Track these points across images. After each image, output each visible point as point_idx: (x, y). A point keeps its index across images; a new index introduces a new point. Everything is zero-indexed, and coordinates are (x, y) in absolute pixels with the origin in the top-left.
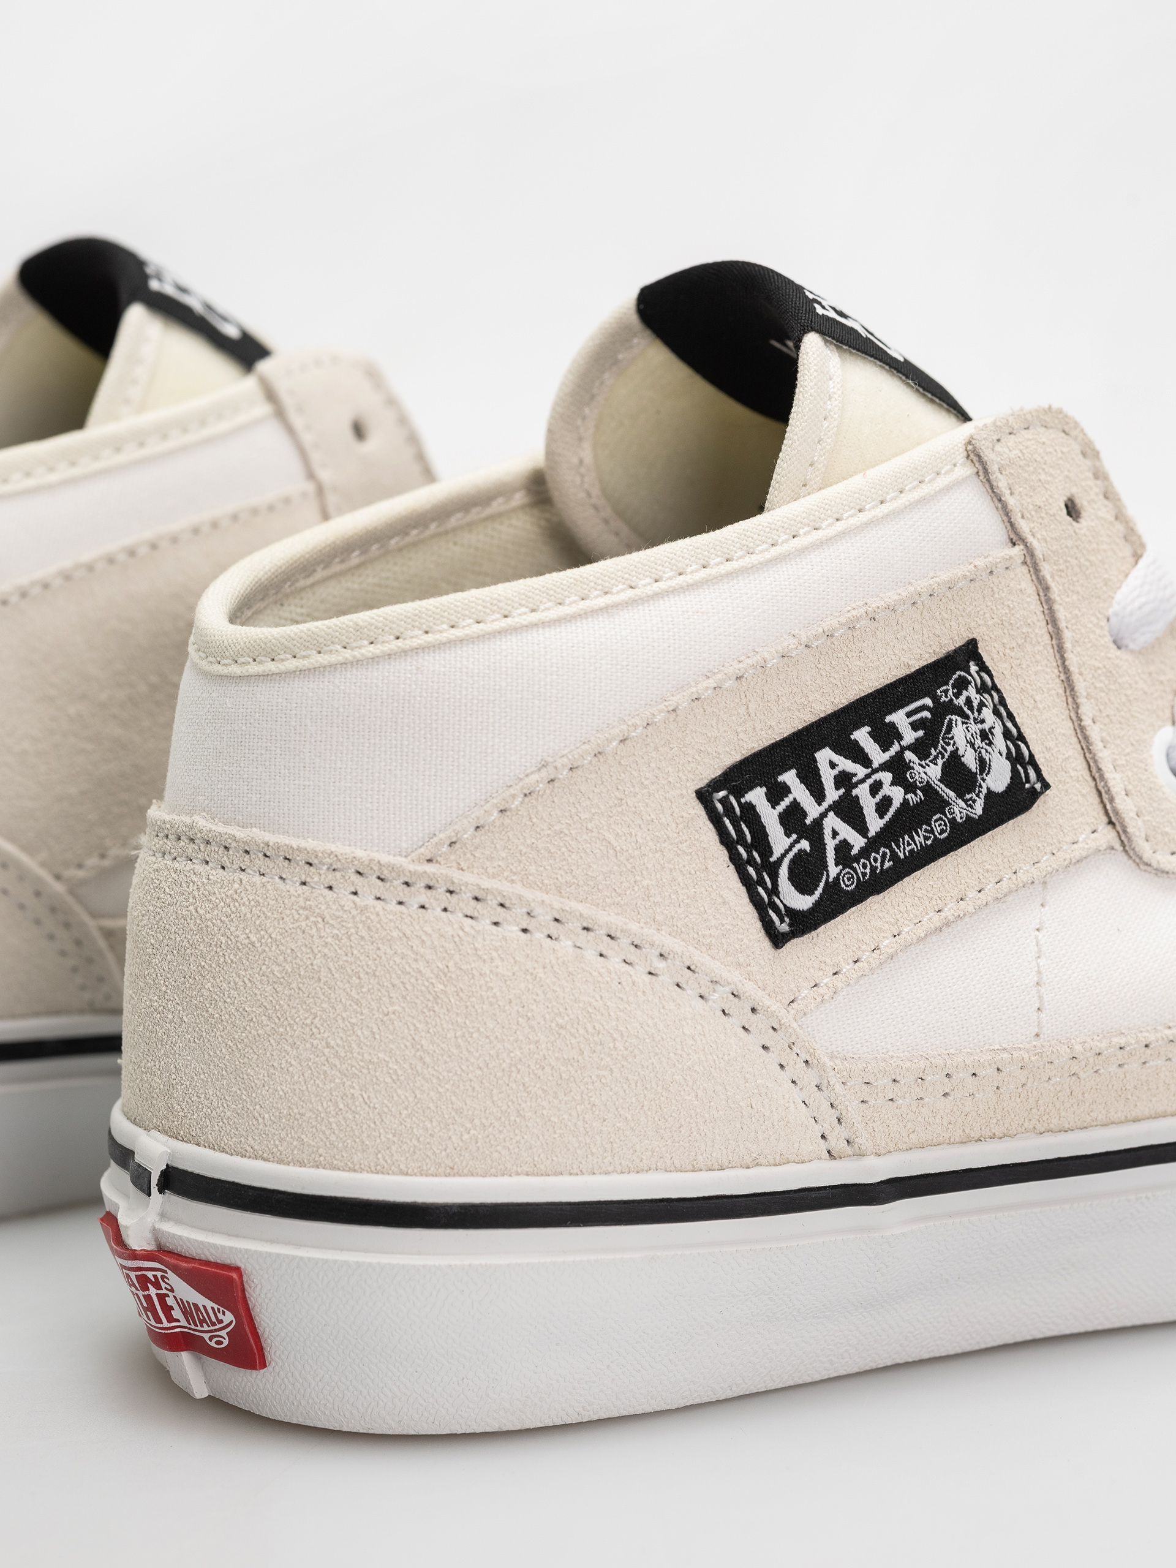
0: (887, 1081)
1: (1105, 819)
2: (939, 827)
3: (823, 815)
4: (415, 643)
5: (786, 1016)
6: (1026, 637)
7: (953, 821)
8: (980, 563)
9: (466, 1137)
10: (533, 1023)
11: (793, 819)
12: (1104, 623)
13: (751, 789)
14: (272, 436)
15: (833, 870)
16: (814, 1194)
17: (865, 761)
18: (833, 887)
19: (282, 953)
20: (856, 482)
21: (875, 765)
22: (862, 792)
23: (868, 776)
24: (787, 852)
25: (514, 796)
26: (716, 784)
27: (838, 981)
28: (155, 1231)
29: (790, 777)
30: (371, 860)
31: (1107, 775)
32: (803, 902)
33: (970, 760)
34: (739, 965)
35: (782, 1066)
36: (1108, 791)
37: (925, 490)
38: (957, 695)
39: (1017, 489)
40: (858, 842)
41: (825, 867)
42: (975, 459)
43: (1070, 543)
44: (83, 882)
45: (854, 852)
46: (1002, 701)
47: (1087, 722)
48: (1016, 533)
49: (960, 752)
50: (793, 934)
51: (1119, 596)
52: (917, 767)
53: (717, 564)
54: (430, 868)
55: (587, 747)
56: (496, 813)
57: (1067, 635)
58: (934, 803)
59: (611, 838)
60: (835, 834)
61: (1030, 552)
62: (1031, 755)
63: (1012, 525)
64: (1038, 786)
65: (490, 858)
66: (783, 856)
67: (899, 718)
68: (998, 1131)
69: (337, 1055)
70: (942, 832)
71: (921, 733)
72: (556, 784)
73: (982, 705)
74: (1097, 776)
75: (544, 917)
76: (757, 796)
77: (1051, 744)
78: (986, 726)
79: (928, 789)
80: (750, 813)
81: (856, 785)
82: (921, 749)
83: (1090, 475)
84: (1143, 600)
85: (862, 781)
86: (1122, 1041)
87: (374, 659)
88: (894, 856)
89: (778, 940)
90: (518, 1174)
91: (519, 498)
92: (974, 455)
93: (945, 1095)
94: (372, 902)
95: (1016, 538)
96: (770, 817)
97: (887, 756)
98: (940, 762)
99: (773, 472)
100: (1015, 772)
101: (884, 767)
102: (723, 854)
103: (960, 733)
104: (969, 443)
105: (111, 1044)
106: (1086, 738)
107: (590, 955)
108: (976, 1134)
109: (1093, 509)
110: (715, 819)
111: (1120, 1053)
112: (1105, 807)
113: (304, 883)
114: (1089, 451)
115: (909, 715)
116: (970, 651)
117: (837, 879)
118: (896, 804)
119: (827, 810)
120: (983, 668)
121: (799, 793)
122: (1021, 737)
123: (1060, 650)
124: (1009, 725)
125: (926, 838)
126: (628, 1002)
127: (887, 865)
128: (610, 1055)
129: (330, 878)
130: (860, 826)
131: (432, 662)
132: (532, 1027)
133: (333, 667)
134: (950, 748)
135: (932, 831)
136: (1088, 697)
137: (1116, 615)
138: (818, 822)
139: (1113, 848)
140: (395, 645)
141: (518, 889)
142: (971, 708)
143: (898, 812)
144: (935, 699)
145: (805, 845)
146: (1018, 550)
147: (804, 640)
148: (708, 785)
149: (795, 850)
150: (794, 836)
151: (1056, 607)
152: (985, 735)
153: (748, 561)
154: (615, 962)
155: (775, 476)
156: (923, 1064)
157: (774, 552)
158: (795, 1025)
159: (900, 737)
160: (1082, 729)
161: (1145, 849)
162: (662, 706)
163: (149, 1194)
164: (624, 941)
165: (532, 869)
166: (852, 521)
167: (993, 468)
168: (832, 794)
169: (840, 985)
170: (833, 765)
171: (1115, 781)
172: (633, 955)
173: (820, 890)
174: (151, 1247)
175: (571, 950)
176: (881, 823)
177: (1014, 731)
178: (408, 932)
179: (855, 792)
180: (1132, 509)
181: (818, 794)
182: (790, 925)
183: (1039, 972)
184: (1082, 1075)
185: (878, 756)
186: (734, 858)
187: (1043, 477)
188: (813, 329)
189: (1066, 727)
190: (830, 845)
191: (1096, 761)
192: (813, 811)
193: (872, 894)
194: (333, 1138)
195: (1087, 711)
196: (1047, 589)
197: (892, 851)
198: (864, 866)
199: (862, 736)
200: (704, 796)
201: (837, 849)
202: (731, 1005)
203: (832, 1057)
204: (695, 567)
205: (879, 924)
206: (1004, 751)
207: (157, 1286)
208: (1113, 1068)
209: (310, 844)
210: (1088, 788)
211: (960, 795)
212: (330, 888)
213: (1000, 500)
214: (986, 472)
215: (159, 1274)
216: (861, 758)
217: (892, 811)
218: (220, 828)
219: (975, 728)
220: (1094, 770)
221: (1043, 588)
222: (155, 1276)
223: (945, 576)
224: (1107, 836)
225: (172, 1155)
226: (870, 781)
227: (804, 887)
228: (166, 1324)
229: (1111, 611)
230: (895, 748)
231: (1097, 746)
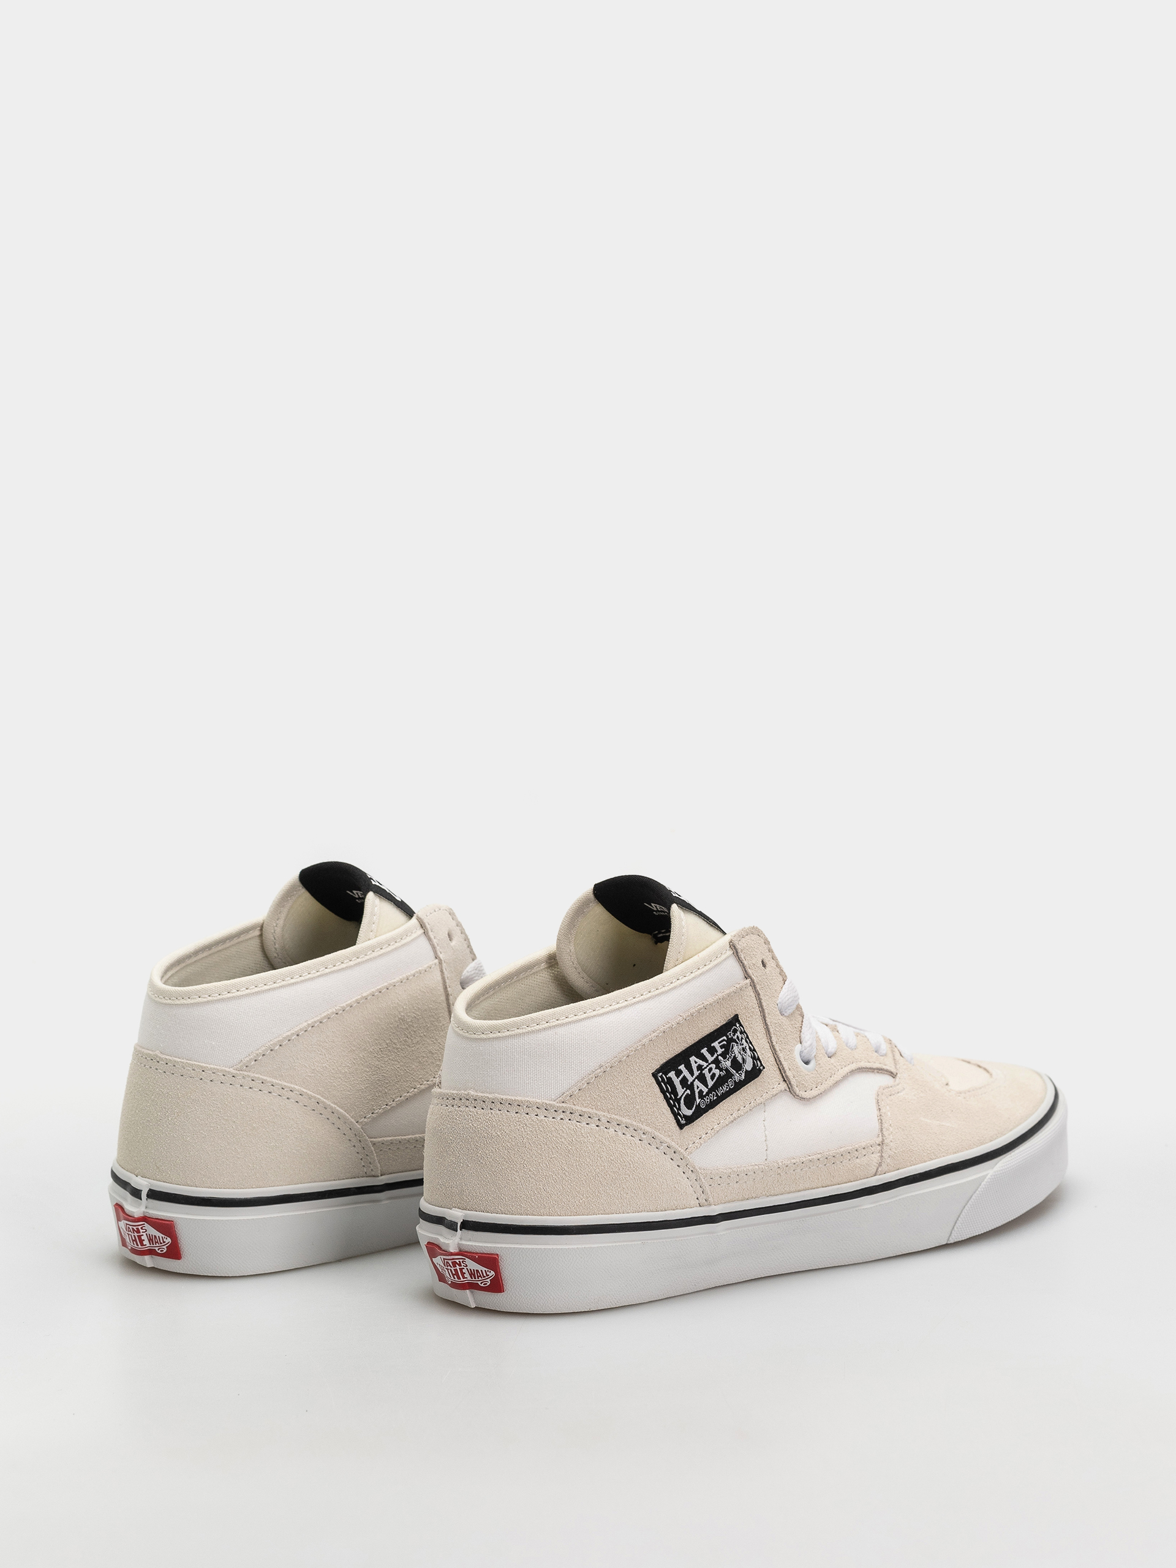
0: (718, 1177)
1: (783, 1079)
2: (730, 1084)
3: (694, 1081)
4: (554, 1024)
5: (685, 1154)
6: (753, 1012)
7: (735, 1081)
8: (738, 986)
9: (581, 1201)
10: (603, 1159)
11: (684, 1082)
12: (776, 1006)
13: (670, 1072)
14: (423, 940)
15: (698, 1101)
16: (696, 1219)
17: (706, 1061)
18: (698, 1106)
19: (511, 1138)
20: (695, 958)
21: (710, 1062)
22: (706, 1071)
23: (707, 1066)
24: (683, 1094)
25: (592, 1078)
26: (658, 1071)
27: (702, 1141)
28: (459, 1244)
29: (682, 1067)
30: (543, 1103)
31: (783, 1063)
32: (689, 1113)
33: (740, 1059)
34: (669, 1136)
35: (684, 1173)
36: (784, 1069)
37: (719, 960)
38: (734, 1035)
39: (747, 958)
40: (705, 1090)
41: (695, 1100)
42: (733, 948)
43: (764, 977)
44: (366, 1123)
45: (704, 1094)
46: (748, 1037)
47: (774, 1043)
48: (747, 975)
49: (737, 1056)
50: (686, 1124)
51: (780, 996)
52: (723, 1062)
53: (654, 991)
54: (564, 1105)
55: (616, 1059)
56: (586, 1084)
57: (766, 1011)
58: (729, 1075)
59: (625, 1092)
60: (698, 1087)
61: (752, 981)
62: (758, 1057)
63: (746, 971)
64: (761, 1068)
65: (584, 1100)
66: (682, 1096)
67: (716, 1044)
68: (754, 1195)
69: (534, 1174)
70: (732, 1085)
71: (723, 1049)
72: (606, 1073)
73: (742, 1038)
74: (779, 1063)
75: (604, 1120)
76: (672, 1074)
77: (763, 1052)
78: (744, 1046)
79: (727, 1070)
80: (670, 1080)
81: (703, 1070)
82: (724, 1055)
83: (767, 951)
84: (789, 997)
85: (706, 1068)
86: (794, 1161)
87: (539, 1031)
88: (717, 1095)
89: (681, 1126)
90: (599, 1214)
91: (543, 965)
92: (732, 946)
93: (737, 1182)
94: (543, 1118)
95: (747, 976)
96: (677, 1081)
97: (713, 1058)
98: (730, 1060)
99: (666, 955)
100: (754, 1062)
101: (712, 1062)
102: (662, 1096)
103: (736, 1049)
104: (731, 942)
105: (419, 1182)
106: (774, 1049)
107: (620, 1134)
108: (747, 1197)
109: (770, 964)
110: (659, 1083)
111: (794, 1165)
112: (782, 1075)
113: (517, 1113)
114: (767, 942)
115: (719, 1043)
116: (736, 1019)
117: (699, 1104)
118: (717, 1076)
119: (695, 1079)
120: (741, 1025)
121: (686, 1073)
122: (754, 1050)
123: (764, 1017)
124: (750, 1045)
125: (727, 1088)
126: (634, 1151)
127: (715, 1098)
128: (628, 1170)
129: (527, 1110)
130: (705, 1084)
131: (561, 1031)
132: (602, 1161)
133: (524, 1034)
134: (733, 1055)
135: (728, 1085)
136: (774, 1034)
137: (780, 1003)
138: (692, 1083)
139: (786, 1090)
140: (547, 1025)
141: (595, 1111)
142: (739, 1040)
143: (718, 1078)
144: (727, 1037)
145: (688, 1092)
146: (748, 981)
147: (685, 1017)
148: (656, 1071)
149: (685, 1094)
150: (685, 1089)
151: (762, 1001)
152: (744, 1049)
153: (664, 989)
154: (628, 1136)
155: (667, 957)
156: (730, 1171)
157: (672, 986)
158: (688, 1157)
159: (717, 1052)
160: (773, 1046)
161: (797, 1090)
162: (640, 1043)
163: (457, 1231)
164: (632, 1129)
165: (599, 1104)
166: (696, 973)
167: (739, 951)
168: (696, 1073)
169: (702, 1142)
170: (696, 1062)
171: (785, 1064)
172: (634, 1133)
173: (693, 1109)
174: (457, 1251)
175: (614, 1132)
176: (713, 1083)
177: (752, 1048)
178: (558, 1129)
179: (703, 1072)
180: (781, 964)
181: (692, 1074)
182: (685, 1120)
183: (766, 1136)
184: (782, 1174)
185: (710, 1059)
186: (666, 1097)
187: (754, 953)
188: (675, 903)
189: (767, 1046)
190: (697, 1091)
191: (778, 1058)
192: (690, 1079)
193: (710, 1109)
194: (533, 1204)
195: (774, 1039)
196: (759, 994)
197: (716, 1093)
198: (708, 1099)
199: (704, 1051)
200: (654, 1075)
201: (699, 1092)
202: (667, 1150)
203: (700, 1169)
204: (646, 992)
205: (713, 1120)
206: (750, 1055)
207: (460, 1265)
208: (792, 1171)
209: (519, 1098)
210: (776, 1068)
211: (737, 1072)
212: (527, 1114)
213: (742, 962)
214: (737, 952)
215: (461, 1260)
216: (705, 1059)
217: (716, 1078)
218: (480, 1094)
219: (740, 1047)
220: (778, 1061)
221: (757, 994)
222: (459, 1262)
223: (727, 992)
224: (783, 1086)
225: (465, 1216)
226: (708, 1068)
227: (689, 1108)
228: (462, 1280)
229: (778, 1002)
230: (716, 1055)
231: (779, 1052)
